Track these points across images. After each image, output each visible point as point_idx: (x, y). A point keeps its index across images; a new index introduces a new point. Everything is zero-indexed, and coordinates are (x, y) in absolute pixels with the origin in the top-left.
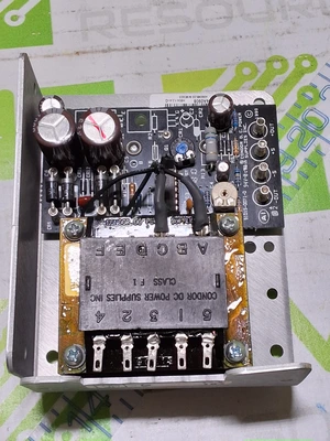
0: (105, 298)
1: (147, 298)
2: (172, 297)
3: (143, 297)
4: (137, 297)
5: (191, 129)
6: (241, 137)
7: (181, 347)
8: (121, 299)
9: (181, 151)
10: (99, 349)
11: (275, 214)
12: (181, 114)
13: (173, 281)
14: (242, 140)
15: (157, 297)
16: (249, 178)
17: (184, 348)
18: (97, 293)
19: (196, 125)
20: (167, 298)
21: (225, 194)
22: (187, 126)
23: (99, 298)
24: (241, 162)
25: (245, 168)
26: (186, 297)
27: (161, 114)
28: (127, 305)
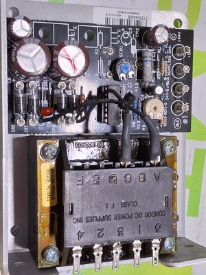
0: (84, 220)
1: (116, 218)
2: (134, 216)
3: (113, 217)
4: (108, 218)
5: (129, 47)
6: (166, 57)
7: (137, 251)
8: (97, 220)
9: (124, 71)
10: (77, 256)
11: (185, 122)
12: (122, 32)
13: (135, 204)
14: (167, 60)
15: (123, 217)
16: (169, 92)
17: (139, 251)
18: (78, 216)
19: (134, 44)
20: (130, 217)
21: (155, 108)
22: (126, 44)
23: (80, 220)
24: (165, 79)
25: (168, 84)
26: (143, 215)
27: (106, 31)
28: (101, 224)
